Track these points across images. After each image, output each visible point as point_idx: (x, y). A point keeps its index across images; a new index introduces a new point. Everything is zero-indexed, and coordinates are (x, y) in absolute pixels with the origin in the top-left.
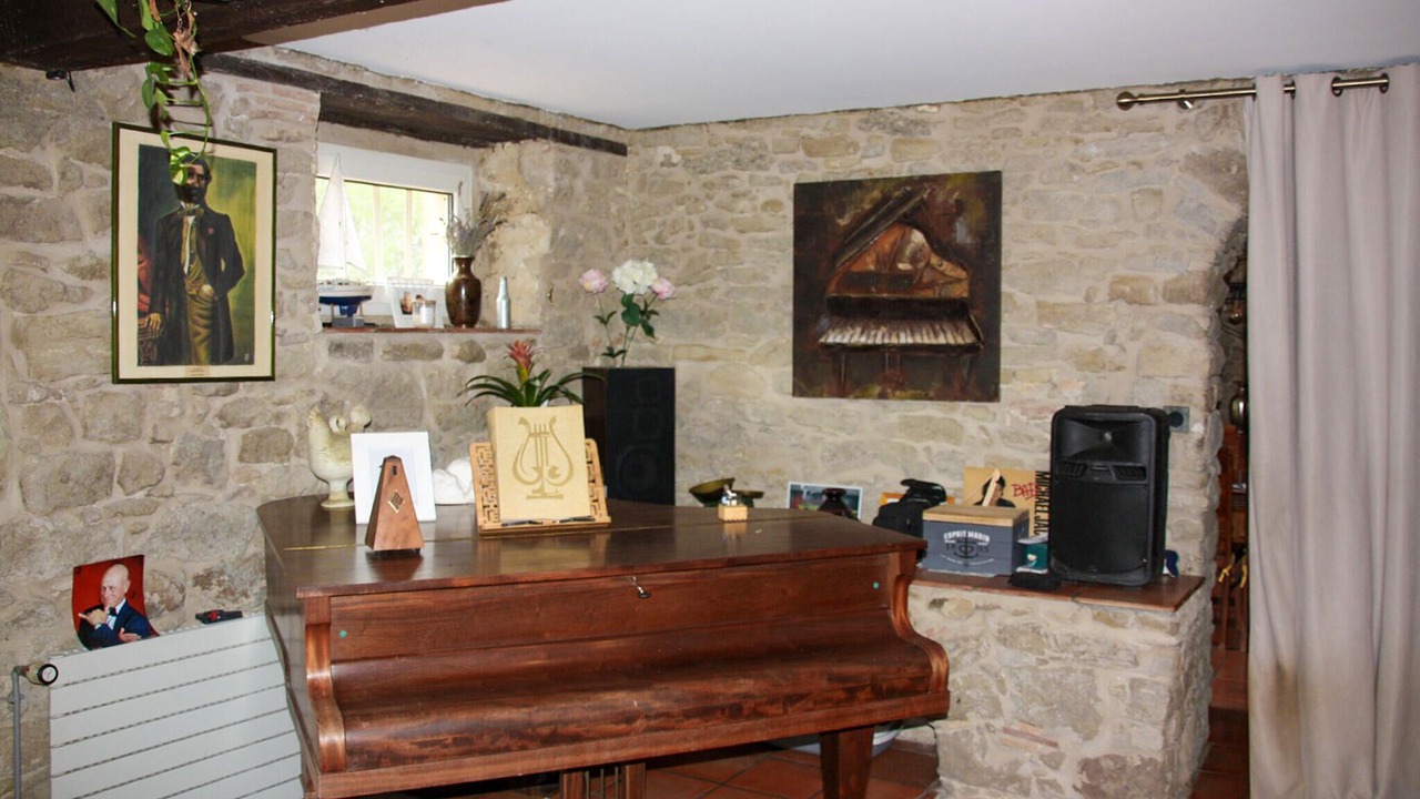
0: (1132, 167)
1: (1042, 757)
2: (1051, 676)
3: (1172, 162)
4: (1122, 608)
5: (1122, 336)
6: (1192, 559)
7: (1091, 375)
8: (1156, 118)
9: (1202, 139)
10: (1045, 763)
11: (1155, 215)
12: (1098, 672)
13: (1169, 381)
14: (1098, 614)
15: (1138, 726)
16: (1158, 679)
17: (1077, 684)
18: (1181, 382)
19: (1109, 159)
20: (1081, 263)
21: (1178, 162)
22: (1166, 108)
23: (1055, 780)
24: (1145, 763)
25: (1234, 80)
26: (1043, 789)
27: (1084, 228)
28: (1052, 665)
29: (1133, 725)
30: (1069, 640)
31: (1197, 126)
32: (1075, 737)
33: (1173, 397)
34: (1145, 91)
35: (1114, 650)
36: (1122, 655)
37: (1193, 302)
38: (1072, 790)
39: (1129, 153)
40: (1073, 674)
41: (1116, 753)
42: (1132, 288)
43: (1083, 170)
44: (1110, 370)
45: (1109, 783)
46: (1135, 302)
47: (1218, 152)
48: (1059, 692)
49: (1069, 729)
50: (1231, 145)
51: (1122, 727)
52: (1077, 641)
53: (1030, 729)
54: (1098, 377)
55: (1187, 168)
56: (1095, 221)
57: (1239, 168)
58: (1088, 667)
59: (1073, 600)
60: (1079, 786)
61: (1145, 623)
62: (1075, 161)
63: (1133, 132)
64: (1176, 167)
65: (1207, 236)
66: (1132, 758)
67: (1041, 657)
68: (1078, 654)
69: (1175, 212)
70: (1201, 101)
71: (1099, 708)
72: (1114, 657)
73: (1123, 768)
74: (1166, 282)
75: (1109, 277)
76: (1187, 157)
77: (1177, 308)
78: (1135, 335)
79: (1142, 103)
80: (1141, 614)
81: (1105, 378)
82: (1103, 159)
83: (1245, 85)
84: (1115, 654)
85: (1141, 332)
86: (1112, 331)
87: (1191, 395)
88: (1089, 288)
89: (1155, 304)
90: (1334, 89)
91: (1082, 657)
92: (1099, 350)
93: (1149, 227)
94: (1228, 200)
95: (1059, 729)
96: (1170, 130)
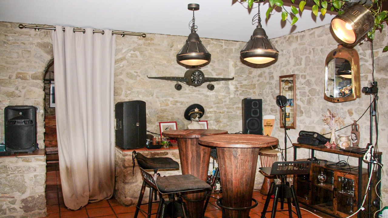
0: (22, 44)
1: (9, 202)
2: (11, 179)
3: (33, 44)
4: (31, 157)
5: (20, 88)
6: (42, 144)
7: (11, 98)
8: (29, 32)
9: (41, 39)
10: (11, 203)
11: (29, 57)
12: (25, 175)
13: (34, 99)
14: (24, 160)
15: (37, 187)
16: (42, 174)
17: (19, 179)
18: (36, 99)
19: (15, 41)
20: (7, 68)
21: (35, 44)
22: (31, 30)
23: (14, 207)
24: (39, 196)
25: (49, 26)
26: (11, 211)
27: (8, 59)
28: (11, 175)
29: (35, 187)
30: (16, 168)
31: (40, 36)
32: (19, 194)
33: (35, 104)
34: (27, 25)
35: (29, 168)
36: (31, 169)
37: (39, 79)
38: (19, 208)
39: (21, 40)
40: (17, 177)
41: (31, 195)
42: (23, 76)
43: (8, 43)
44: (17, 97)
45: (31, 204)
46: (23, 79)
47: (45, 43)
48: (14, 183)
49: (18, 192)
50: (48, 41)
51: (33, 188)
52: (18, 168)
53: (6, 195)
54: (13, 99)
55: (37, 46)
56: (11, 57)
57: (51, 47)
58: (22, 174)
59: (16, 157)
60: (22, 207)
61: (37, 160)
62: (6, 41)
63: (23, 35)
64: (34, 45)
65: (43, 63)
66: (36, 196)
67: (7, 174)
68: (18, 171)
69: (34, 56)
70: (41, 29)
71: (26, 184)
72: (29, 170)
73: (34, 199)
74: (32, 74)
75: (16, 72)
76: (37, 43)
77: (35, 81)
78: (24, 88)
79: (26, 27)
80: (36, 158)
81: (15, 99)
82: (13, 41)
83: (52, 27)
84: (30, 169)
85: (25, 87)
86: (17, 87)
87: (39, 103)
88: (10, 75)
89: (29, 80)
90: (74, 31)
91: (20, 172)
92: (14, 92)
93: (27, 60)
94: (48, 55)
95: (14, 193)
96: (32, 35)
